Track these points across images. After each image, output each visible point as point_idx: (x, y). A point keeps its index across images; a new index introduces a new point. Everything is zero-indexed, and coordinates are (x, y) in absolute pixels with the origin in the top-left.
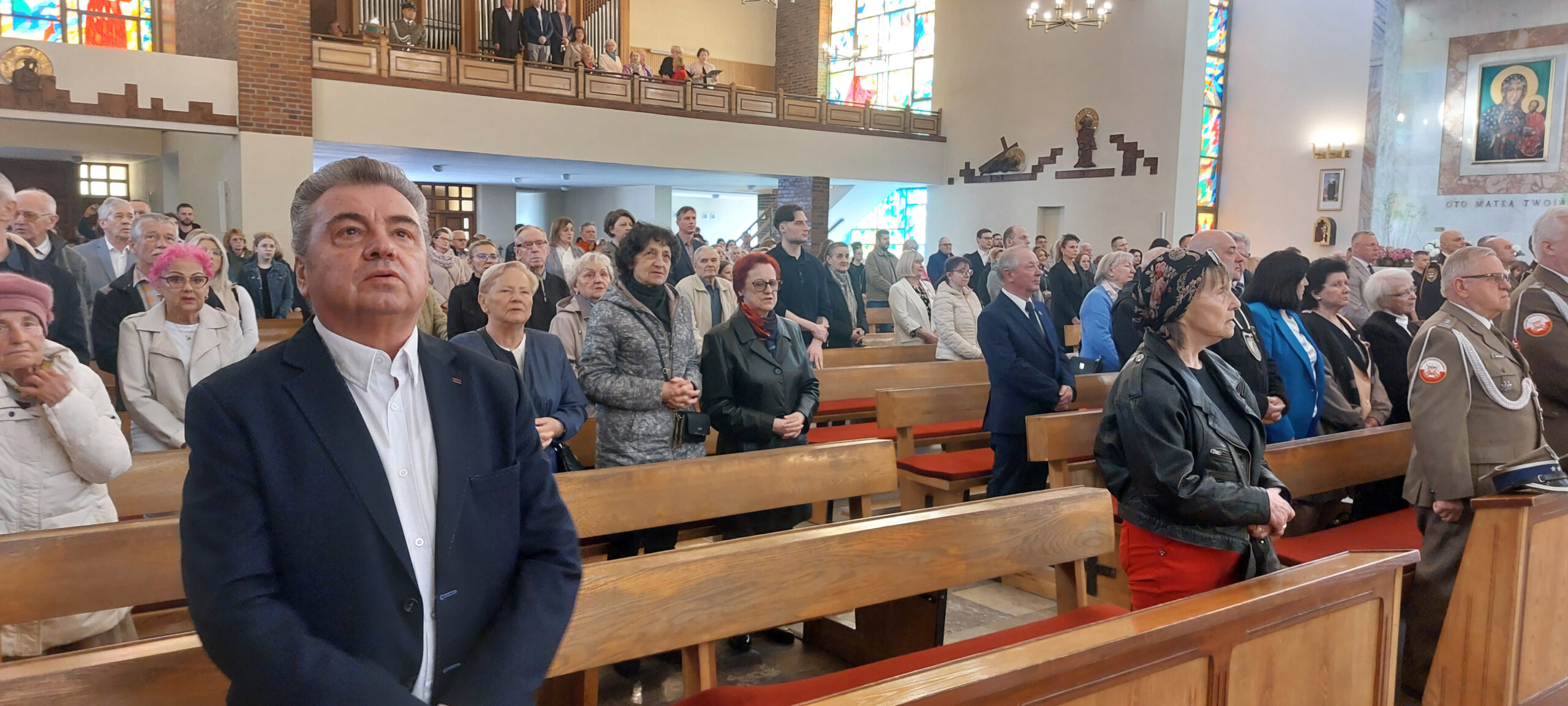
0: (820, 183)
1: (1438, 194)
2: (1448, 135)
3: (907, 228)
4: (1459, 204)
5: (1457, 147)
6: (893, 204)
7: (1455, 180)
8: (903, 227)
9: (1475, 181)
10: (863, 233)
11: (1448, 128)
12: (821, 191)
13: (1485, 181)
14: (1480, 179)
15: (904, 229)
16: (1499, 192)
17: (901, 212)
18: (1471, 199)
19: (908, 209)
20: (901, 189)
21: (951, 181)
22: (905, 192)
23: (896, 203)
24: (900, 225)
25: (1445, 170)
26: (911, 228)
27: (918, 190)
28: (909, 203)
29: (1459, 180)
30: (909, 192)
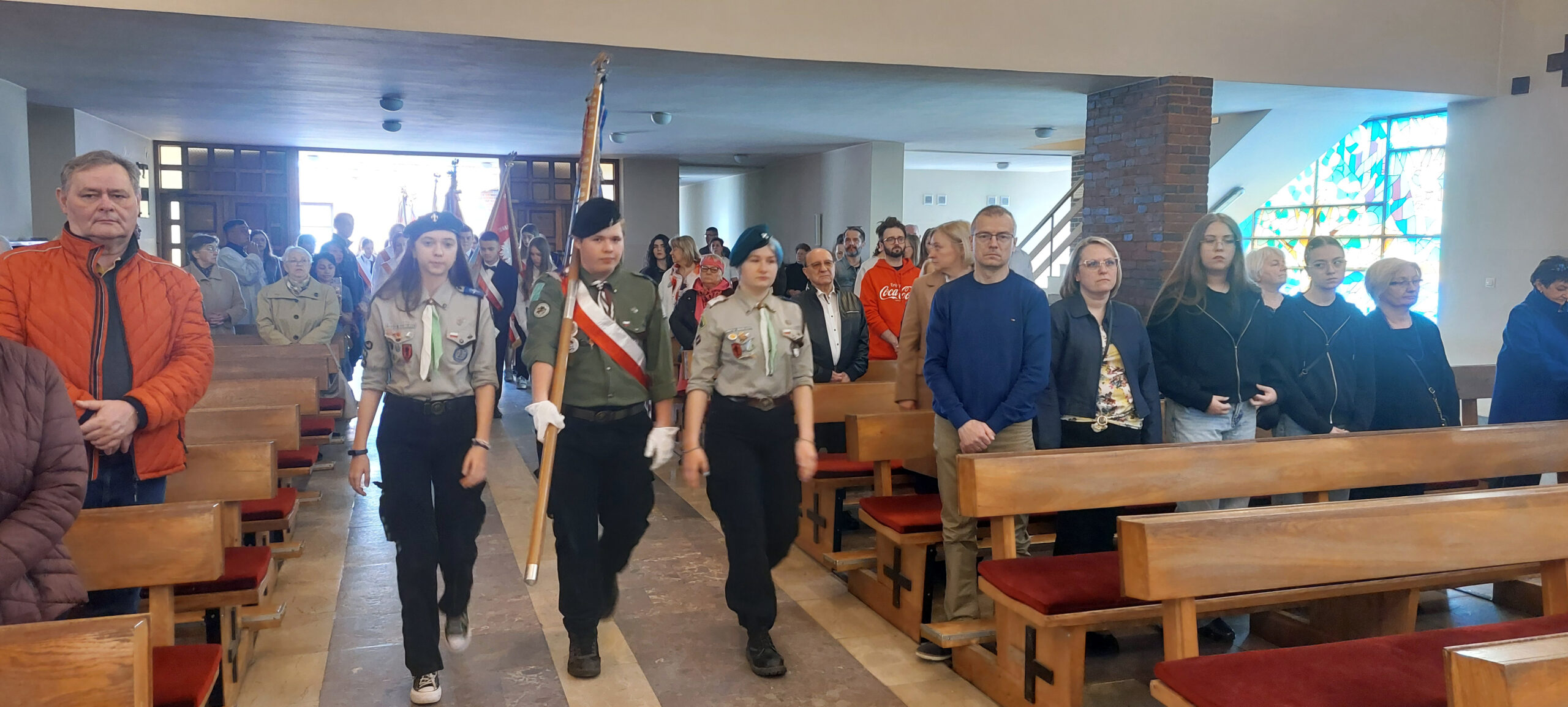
0: (1186, 90)
3: (1391, 202)
6: (1356, 152)
8: (1379, 198)
10: (1285, 216)
12: (1186, 110)
15: (1383, 204)
17: (1374, 169)
19: (1393, 157)
20: (1375, 120)
21: (1521, 86)
22: (1384, 125)
23: (1364, 147)
24: (1372, 193)
26: (1399, 202)
27: (1420, 119)
28: (1396, 146)
30: (1395, 124)
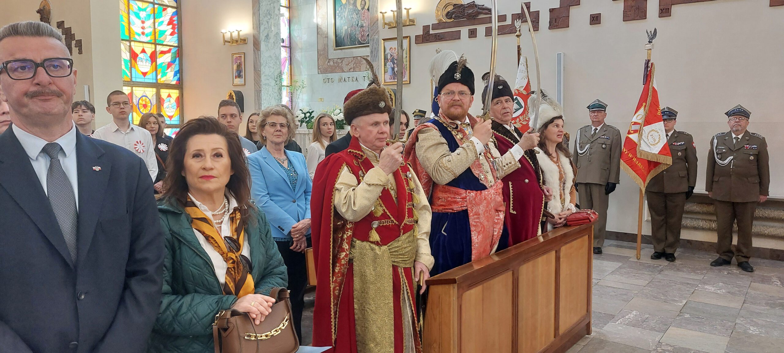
1: (318, 74)
2: (320, 28)
4: (330, 80)
5: (326, 37)
7: (326, 63)
9: (337, 62)
11: (320, 23)
13: (342, 62)
14: (339, 61)
16: (349, 71)
18: (335, 76)
25: (321, 55)
29: (329, 62)
